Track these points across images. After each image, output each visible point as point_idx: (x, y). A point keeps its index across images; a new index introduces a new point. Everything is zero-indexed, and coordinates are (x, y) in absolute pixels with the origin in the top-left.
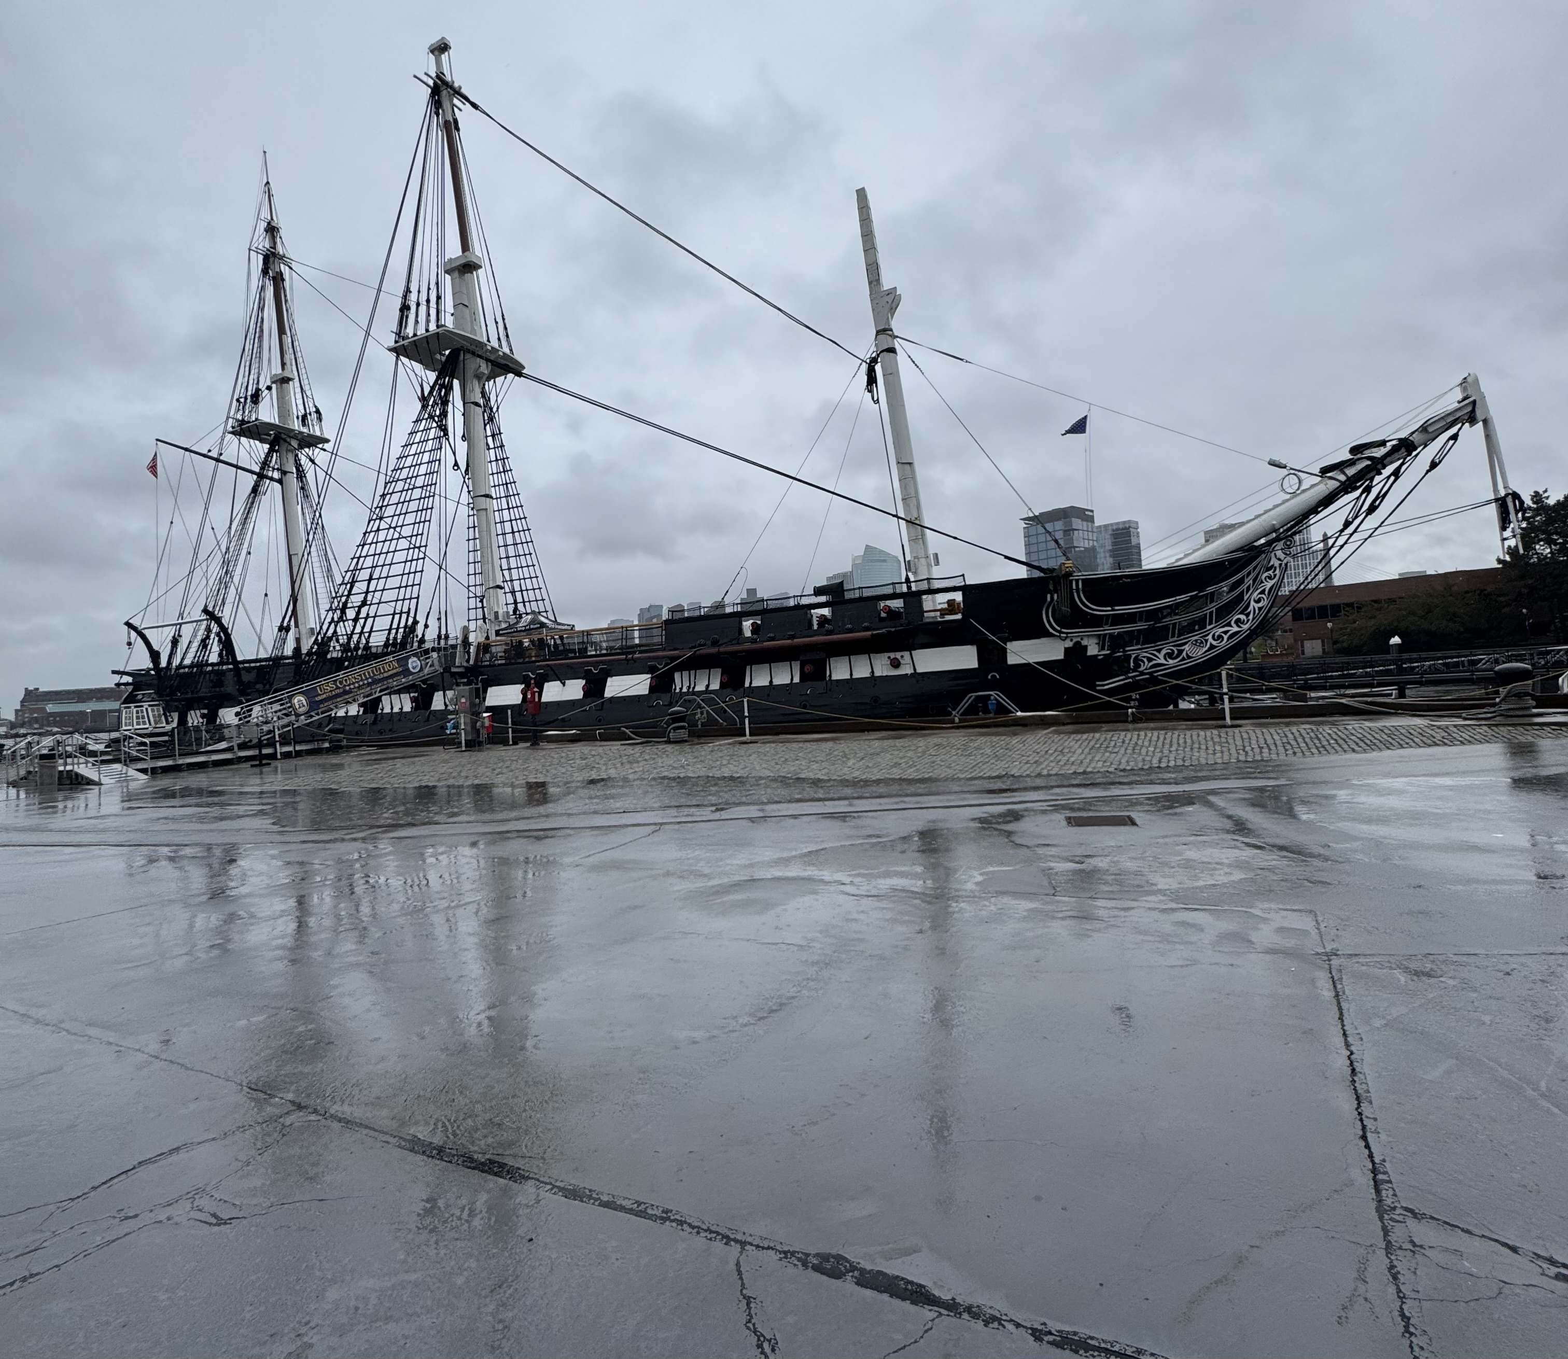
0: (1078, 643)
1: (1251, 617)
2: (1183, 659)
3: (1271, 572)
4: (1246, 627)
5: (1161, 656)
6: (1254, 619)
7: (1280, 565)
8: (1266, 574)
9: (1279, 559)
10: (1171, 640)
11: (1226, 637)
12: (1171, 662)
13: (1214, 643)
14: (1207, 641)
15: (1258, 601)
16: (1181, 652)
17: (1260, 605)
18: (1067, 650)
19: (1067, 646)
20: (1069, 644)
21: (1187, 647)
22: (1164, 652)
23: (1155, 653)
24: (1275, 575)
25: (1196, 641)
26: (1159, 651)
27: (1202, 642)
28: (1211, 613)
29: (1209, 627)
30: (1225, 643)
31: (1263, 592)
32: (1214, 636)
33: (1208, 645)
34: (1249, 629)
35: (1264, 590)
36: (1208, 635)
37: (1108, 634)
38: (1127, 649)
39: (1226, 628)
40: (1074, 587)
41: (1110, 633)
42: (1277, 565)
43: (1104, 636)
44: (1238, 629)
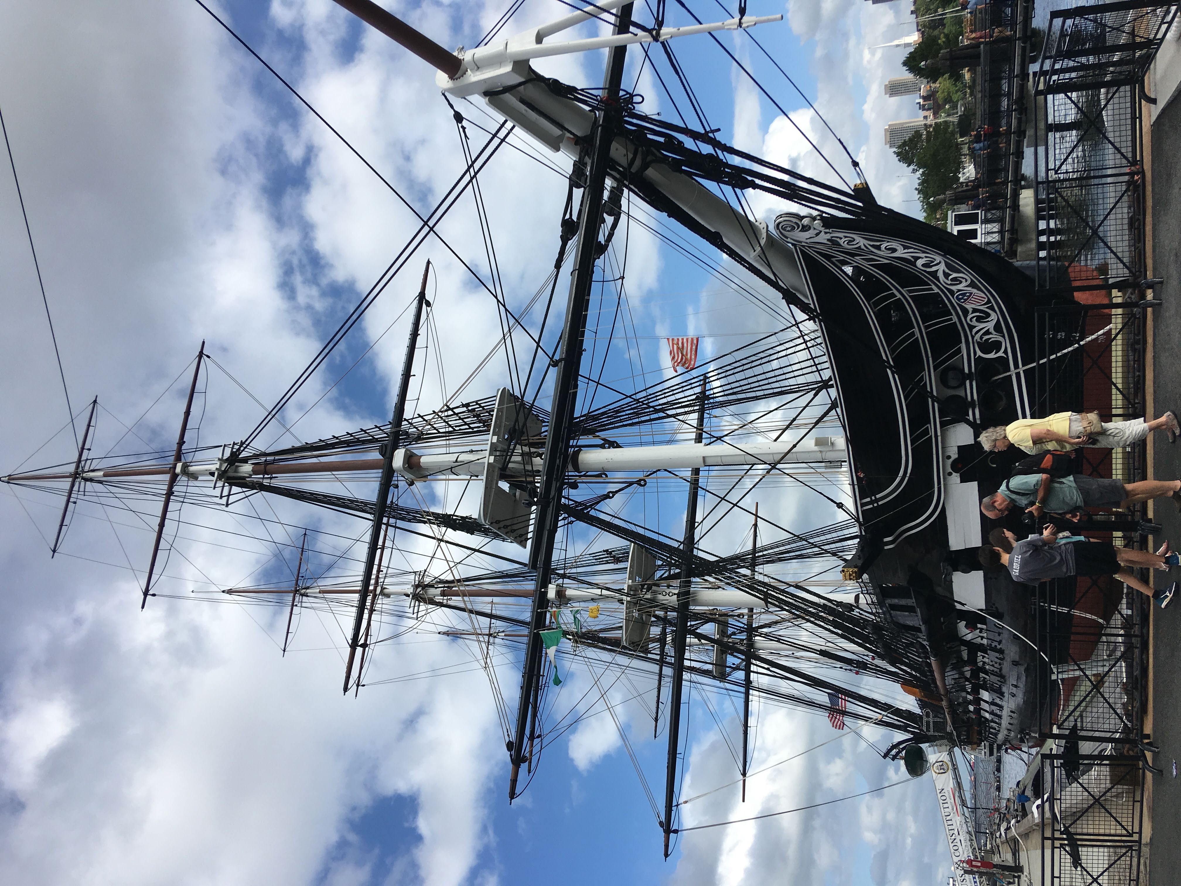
0: (956, 466)
1: (922, 255)
2: (991, 307)
3: (841, 242)
4: (938, 259)
5: (981, 326)
6: (924, 252)
7: (826, 233)
8: (845, 245)
9: (817, 234)
10: (955, 319)
11: (954, 275)
12: (994, 316)
13: (964, 284)
14: (959, 290)
15: (894, 250)
16: (975, 310)
17: (900, 248)
18: (964, 480)
19: (958, 480)
20: (955, 478)
21: (969, 307)
22: (974, 323)
23: (975, 330)
24: (846, 237)
25: (959, 299)
26: (971, 327)
27: (962, 294)
28: (910, 291)
29: (936, 290)
31: (878, 248)
32: (951, 285)
34: (943, 256)
35: (872, 246)
36: (950, 291)
37: (940, 422)
38: (966, 370)
39: (940, 275)
40: (871, 506)
41: (940, 418)
42: (828, 236)
43: (943, 424)
44: (943, 264)
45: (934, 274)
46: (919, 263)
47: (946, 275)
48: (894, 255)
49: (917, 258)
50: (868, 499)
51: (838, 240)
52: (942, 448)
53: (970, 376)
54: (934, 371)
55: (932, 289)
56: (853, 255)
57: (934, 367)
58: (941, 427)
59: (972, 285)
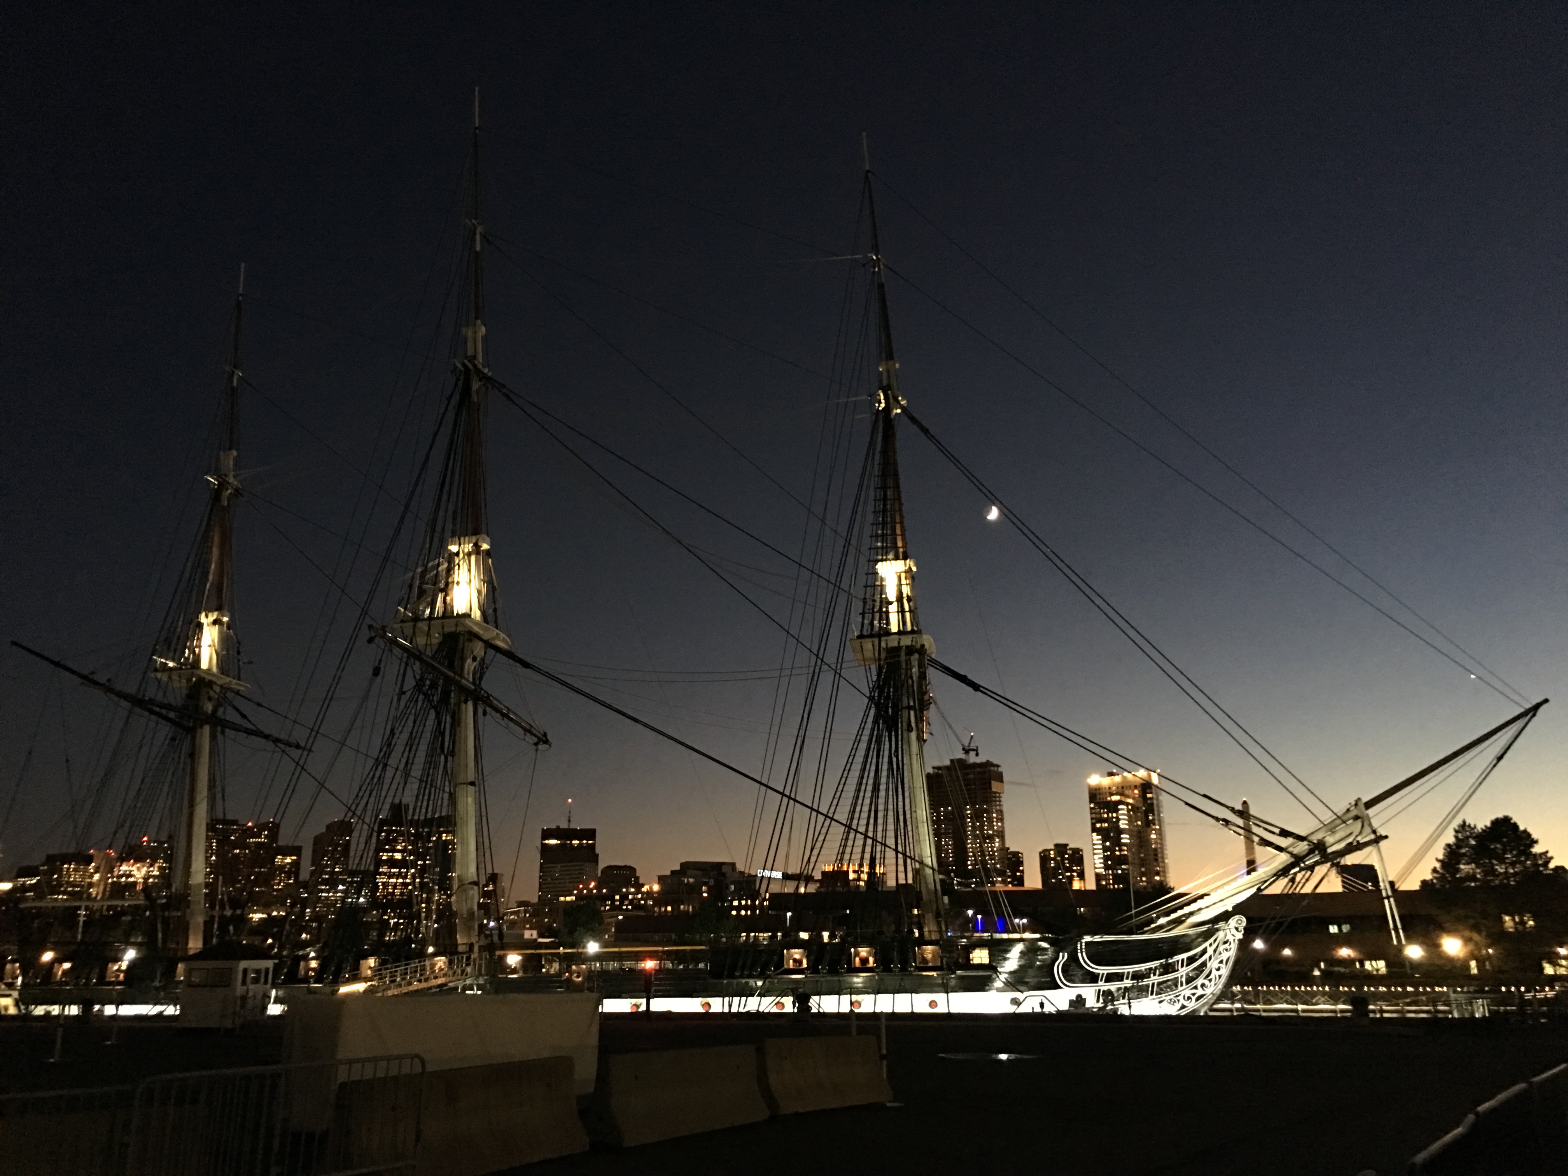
1: (1213, 983)
3: (1227, 946)
4: (1208, 991)
6: (1215, 985)
8: (1224, 947)
9: (1233, 935)
10: (1151, 997)
13: (1185, 1003)
14: (1179, 1001)
15: (1218, 969)
17: (1220, 972)
24: (1230, 949)
27: (1175, 1002)
28: (1182, 976)
29: (1180, 989)
30: (1193, 1004)
32: (1184, 996)
33: (1180, 1005)
35: (1222, 960)
36: (1179, 995)
39: (1194, 991)
40: (1079, 948)
42: (1231, 940)
44: (1203, 993)
45: (1196, 988)
46: (1206, 982)
47: (1194, 994)
48: (1214, 971)
49: (1210, 981)
50: (1084, 947)
55: (1181, 987)
56: (1215, 951)
59: (1183, 1007)
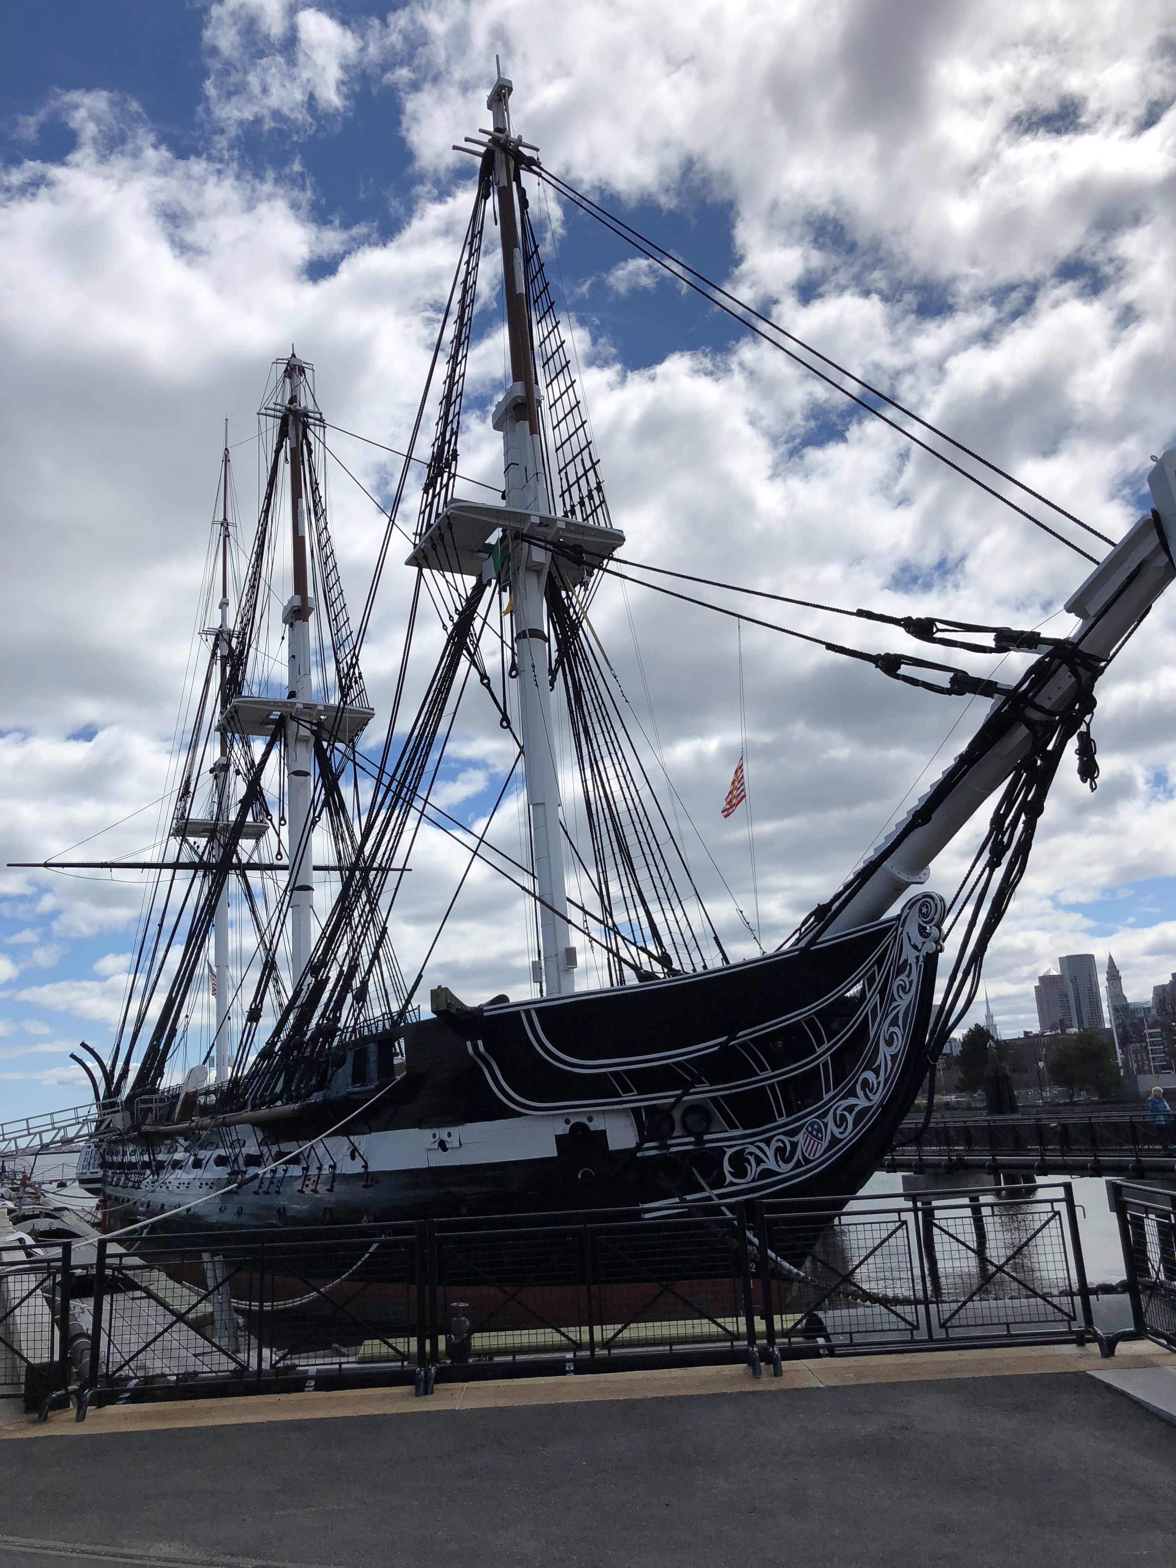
0: (579, 1130)
1: (882, 1078)
2: (798, 1165)
3: (903, 977)
4: (876, 1098)
5: (770, 1153)
6: (886, 1081)
7: (917, 958)
8: (898, 982)
9: (915, 947)
10: (781, 1121)
12: (785, 1168)
13: (836, 1131)
14: (826, 1125)
15: (889, 1043)
16: (794, 1145)
17: (893, 1050)
18: (559, 1139)
19: (560, 1132)
20: (563, 1129)
21: (800, 1138)
22: (774, 1144)
23: (762, 1145)
24: (911, 982)
25: (812, 1125)
26: (768, 1141)
27: (819, 1130)
28: (825, 1064)
29: (826, 1097)
30: (849, 1134)
31: (894, 1023)
32: (835, 1114)
33: (829, 1137)
34: (881, 1105)
35: (896, 1016)
36: (825, 1114)
37: (639, 1108)
38: (706, 1137)
39: (851, 1101)
40: (526, 1023)
41: (645, 1107)
42: (912, 960)
43: (636, 1112)
44: (867, 1104)
45: (852, 1093)
46: (870, 1075)
47: (850, 1109)
48: (882, 1044)
49: (877, 1072)
50: (535, 1020)
51: (907, 972)
52: (604, 1111)
53: (699, 1141)
54: (710, 1098)
55: (828, 1091)
56: (882, 992)
57: (715, 1097)
58: (632, 1109)
59: (834, 1141)
